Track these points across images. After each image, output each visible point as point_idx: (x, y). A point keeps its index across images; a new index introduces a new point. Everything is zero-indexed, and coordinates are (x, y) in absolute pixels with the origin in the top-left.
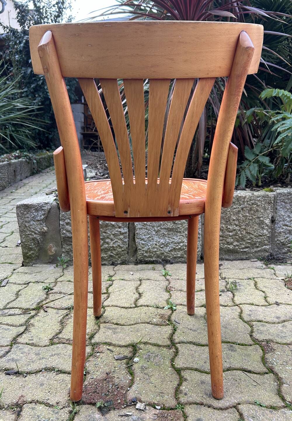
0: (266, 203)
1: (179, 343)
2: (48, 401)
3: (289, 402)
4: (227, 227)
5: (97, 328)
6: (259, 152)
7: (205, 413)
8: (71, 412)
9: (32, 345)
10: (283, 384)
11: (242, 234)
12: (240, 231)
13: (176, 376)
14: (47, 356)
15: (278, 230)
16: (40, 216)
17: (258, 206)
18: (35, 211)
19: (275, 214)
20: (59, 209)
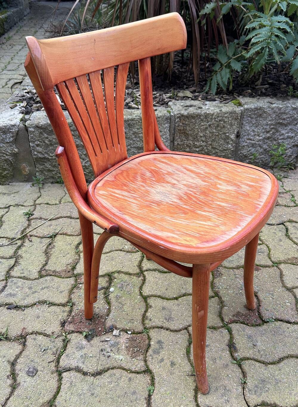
0: (233, 119)
1: (147, 271)
2: (45, 332)
3: (227, 322)
4: (194, 143)
5: (78, 258)
6: (232, 54)
7: (164, 336)
8: (64, 340)
9: (24, 278)
10: (224, 307)
11: (208, 149)
12: (207, 147)
13: (143, 304)
14: (39, 289)
15: (242, 144)
16: (9, 138)
17: (225, 122)
18: (3, 134)
19: (241, 129)
20: (27, 131)
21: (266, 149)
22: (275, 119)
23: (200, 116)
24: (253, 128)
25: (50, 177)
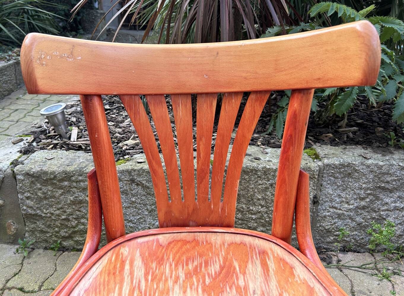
4: (249, 207)
11: (270, 217)
12: (268, 214)
15: (322, 213)
19: (319, 192)
20: (16, 179)
21: (361, 224)
22: (373, 180)
23: (256, 171)
24: (338, 192)
25: (43, 240)
